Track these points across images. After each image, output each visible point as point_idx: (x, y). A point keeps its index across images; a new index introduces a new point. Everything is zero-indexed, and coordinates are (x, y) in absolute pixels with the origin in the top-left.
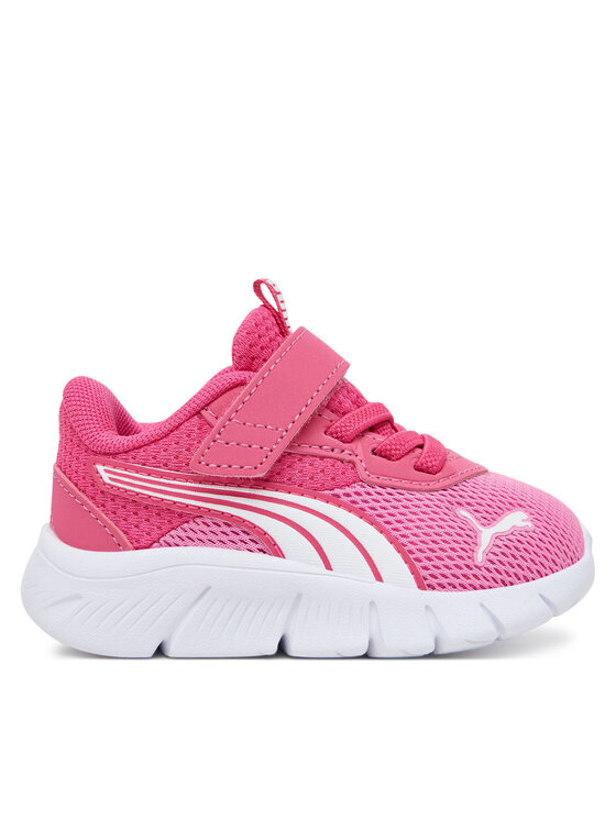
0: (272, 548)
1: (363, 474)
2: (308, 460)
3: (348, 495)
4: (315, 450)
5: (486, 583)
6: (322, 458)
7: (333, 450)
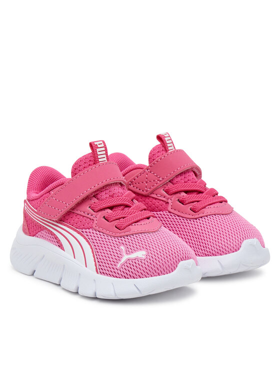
0: (61, 246)
1: (94, 225)
2: (78, 217)
3: (86, 232)
4: (82, 213)
5: (118, 276)
6: (84, 216)
7: (88, 214)
